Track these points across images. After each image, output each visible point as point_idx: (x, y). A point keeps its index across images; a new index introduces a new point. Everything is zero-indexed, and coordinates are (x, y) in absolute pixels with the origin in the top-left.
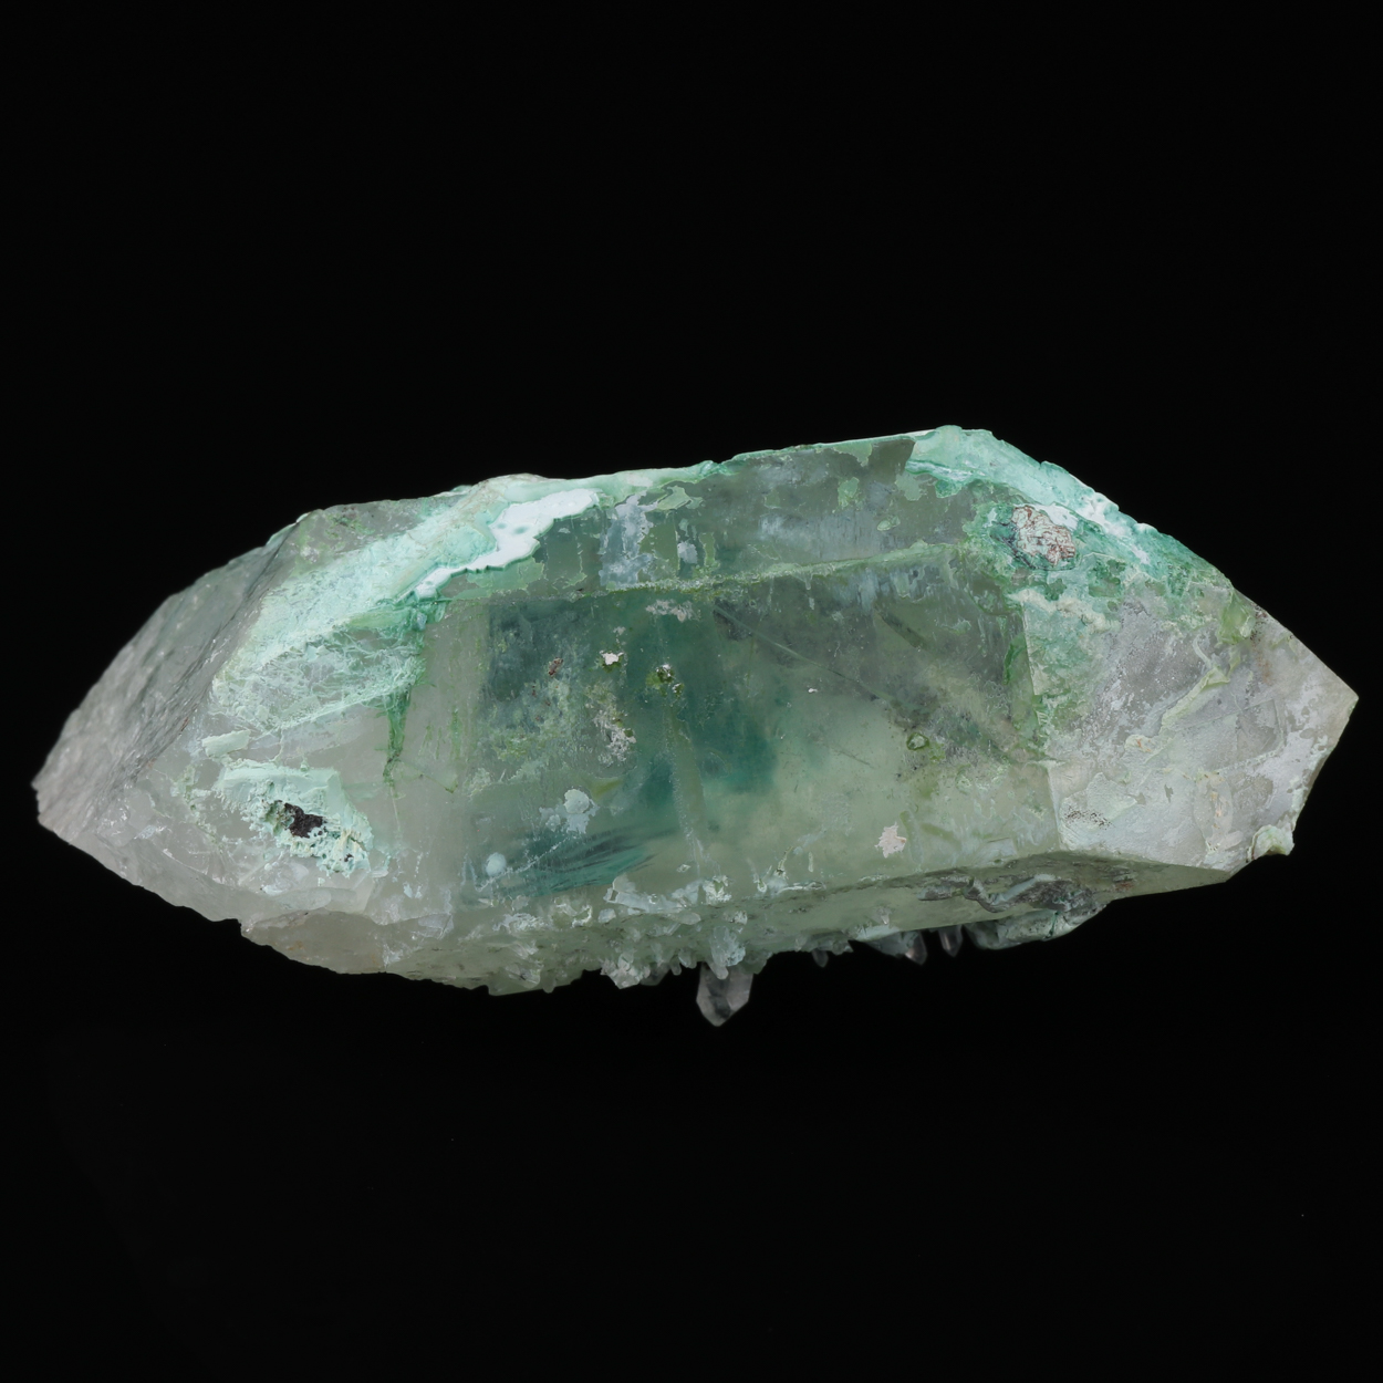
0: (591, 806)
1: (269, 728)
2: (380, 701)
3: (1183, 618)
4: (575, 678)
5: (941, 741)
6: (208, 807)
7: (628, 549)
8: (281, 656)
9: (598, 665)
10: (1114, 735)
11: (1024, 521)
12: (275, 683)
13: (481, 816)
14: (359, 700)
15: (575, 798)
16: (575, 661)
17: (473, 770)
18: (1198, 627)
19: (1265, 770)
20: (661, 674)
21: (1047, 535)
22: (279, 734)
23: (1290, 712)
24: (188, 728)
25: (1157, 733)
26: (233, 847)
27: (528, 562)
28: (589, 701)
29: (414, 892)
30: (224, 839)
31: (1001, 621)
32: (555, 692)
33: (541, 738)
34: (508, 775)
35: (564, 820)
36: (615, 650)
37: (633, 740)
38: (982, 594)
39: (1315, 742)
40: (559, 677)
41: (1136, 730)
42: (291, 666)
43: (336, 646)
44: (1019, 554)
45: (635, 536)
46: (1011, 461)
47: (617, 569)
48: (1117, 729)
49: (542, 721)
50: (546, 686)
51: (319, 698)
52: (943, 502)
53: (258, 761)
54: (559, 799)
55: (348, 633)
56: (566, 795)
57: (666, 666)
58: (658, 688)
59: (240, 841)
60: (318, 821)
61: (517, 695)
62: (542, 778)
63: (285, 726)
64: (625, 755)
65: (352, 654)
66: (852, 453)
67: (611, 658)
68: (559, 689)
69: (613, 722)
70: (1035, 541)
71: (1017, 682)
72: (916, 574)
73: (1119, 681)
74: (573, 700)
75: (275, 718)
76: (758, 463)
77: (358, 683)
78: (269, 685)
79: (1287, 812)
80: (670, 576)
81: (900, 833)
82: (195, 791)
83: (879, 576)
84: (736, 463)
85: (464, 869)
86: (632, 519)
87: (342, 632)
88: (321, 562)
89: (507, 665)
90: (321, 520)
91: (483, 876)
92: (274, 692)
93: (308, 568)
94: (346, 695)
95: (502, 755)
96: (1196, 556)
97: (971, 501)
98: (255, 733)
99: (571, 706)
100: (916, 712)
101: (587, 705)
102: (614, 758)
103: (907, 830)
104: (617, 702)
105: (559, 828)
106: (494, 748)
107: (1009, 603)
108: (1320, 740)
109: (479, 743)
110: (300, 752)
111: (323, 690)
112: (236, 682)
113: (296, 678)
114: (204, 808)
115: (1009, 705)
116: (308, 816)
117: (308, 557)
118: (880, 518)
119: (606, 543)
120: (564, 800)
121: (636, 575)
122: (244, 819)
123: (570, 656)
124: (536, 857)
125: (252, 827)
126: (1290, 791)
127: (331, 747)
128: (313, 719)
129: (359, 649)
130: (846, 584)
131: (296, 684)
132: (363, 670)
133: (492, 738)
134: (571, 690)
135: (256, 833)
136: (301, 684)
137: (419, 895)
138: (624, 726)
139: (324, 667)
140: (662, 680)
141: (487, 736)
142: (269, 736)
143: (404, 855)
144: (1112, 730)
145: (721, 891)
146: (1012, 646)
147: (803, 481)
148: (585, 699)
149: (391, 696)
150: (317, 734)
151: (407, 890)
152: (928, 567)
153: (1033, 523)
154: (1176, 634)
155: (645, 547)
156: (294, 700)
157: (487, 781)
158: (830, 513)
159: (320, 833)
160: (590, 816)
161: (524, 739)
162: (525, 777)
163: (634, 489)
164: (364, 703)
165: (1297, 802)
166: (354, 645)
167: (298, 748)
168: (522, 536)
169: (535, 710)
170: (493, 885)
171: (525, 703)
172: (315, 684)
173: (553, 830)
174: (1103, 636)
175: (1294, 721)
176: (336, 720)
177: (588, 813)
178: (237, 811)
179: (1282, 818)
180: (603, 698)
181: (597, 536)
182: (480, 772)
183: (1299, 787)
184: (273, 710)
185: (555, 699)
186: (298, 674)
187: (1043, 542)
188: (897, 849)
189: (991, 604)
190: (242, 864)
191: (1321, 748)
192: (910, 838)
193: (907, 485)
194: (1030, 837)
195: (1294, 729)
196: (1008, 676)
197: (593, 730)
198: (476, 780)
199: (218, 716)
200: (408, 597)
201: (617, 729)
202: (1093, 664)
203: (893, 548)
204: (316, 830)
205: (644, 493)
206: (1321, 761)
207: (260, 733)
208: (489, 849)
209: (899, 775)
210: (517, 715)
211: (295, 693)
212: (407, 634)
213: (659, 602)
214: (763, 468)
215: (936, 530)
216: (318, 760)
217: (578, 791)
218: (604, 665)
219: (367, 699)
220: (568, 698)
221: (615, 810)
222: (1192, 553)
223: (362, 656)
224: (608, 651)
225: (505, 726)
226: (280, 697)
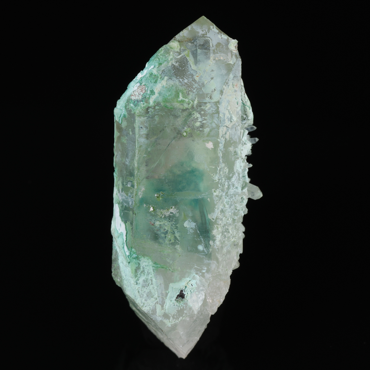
0: (189, 221)
1: (156, 299)
2: (154, 270)
3: (169, 59)
4: (155, 219)
5: (186, 128)
6: (175, 318)
7: (127, 199)
8: (139, 293)
9: (153, 213)
10: (194, 83)
11: (134, 97)
12: (145, 295)
13: (188, 249)
14: (153, 275)
15: (186, 224)
16: (151, 218)
17: (175, 249)
18: (173, 56)
19: (215, 44)
20: (158, 197)
21: (138, 92)
22: (159, 297)
23: (202, 35)
24: (154, 319)
25: (196, 71)
26: (186, 313)
27: (126, 225)
28: (162, 216)
29: (205, 270)
30: (184, 315)
31: (157, 108)
32: (158, 225)
33: (169, 230)
34: (178, 240)
35: (192, 228)
36: (149, 208)
37: (173, 207)
38: (149, 111)
39: (211, 29)
40: (154, 223)
41: (194, 77)
42: (142, 290)
43: (138, 278)
44: (141, 100)
45: (125, 196)
46: (125, 96)
47: (130, 203)
48: (192, 82)
49: (165, 229)
50: (156, 227)
51: (151, 285)
52: (128, 117)
53: (165, 303)
54: (186, 229)
55: (135, 274)
56: (185, 226)
57: (156, 195)
58: (161, 198)
59: (185, 312)
60: (182, 291)
61: (157, 234)
62: (180, 232)
63: (157, 295)
64: (177, 210)
65: (141, 274)
66: (117, 136)
67: (152, 209)
68: (157, 223)
69: (168, 211)
70: (139, 95)
71: (174, 106)
72: (142, 128)
73: (180, 79)
74: (161, 221)
75: (154, 297)
76: (116, 161)
77: (148, 274)
78: (146, 297)
79: (227, 40)
80: (133, 190)
81: (208, 143)
82: (170, 321)
83: (140, 137)
84: (115, 166)
85: (201, 256)
86: (122, 196)
87: (135, 276)
88: (121, 277)
89: (150, 236)
90: (114, 274)
91: (203, 251)
92: (148, 296)
93: (122, 281)
94: (151, 278)
95: (173, 241)
96: (156, 53)
97: (128, 109)
98: (157, 302)
99: (162, 221)
100: (178, 133)
101: (163, 217)
102: (177, 212)
103: (208, 141)
104: (163, 209)
105: (193, 230)
106: (171, 242)
107: (152, 105)
108: (211, 28)
109: (169, 246)
110: (164, 292)
111: (149, 283)
112: (144, 305)
113: (145, 290)
114: (175, 319)
115: (179, 109)
116: (180, 293)
117: (120, 280)
118: (129, 134)
119: (126, 204)
120: (186, 227)
121: (132, 199)
122: (179, 309)
123: (149, 219)
124: (200, 237)
125: (182, 308)
126: (222, 38)
127: (164, 284)
128: (156, 287)
129: (140, 272)
130: (141, 146)
131: (146, 290)
132: (145, 272)
133: (168, 243)
134: (158, 221)
135: (183, 307)
136: (146, 289)
137: (206, 269)
138: (170, 209)
139: (143, 282)
140: (159, 197)
141: (167, 244)
142: (159, 299)
143: (195, 270)
144: (192, 83)
145: (216, 191)
146: (164, 106)
147: (120, 151)
148: (161, 217)
149: (153, 267)
150: (160, 287)
151: (204, 271)
152: (140, 124)
153: (135, 95)
154: (173, 62)
155: (127, 194)
156: (150, 291)
157: (179, 246)
158: (127, 146)
159: (185, 291)
160: (192, 221)
161: (169, 235)
162: (179, 236)
163: (117, 194)
164: (154, 274)
165: (225, 37)
166: (138, 273)
167: (163, 293)
168: (122, 225)
169: (162, 230)
170: (206, 249)
171: (160, 233)
172: (147, 285)
173: (194, 231)
174: (168, 81)
175: (204, 34)
176: (157, 282)
177: (191, 222)
178: (177, 311)
179: (228, 41)
180: (161, 213)
181: (124, 206)
182: (176, 247)
183: (221, 35)
184: (152, 297)
185: (160, 225)
186: (144, 289)
187: (140, 93)
188: (212, 144)
189: (152, 110)
190: (191, 312)
191: (213, 28)
192: (210, 140)
193: (124, 125)
194: (214, 110)
195: (206, 34)
196: (171, 108)
197: (170, 217)
198: (178, 249)
199: (151, 312)
200: (129, 258)
201: (170, 211)
202: (174, 85)
203: (135, 132)
204: (184, 292)
205: (118, 192)
206: (217, 28)
207: (158, 301)
208: (197, 249)
209: (193, 140)
210: (163, 235)
211: (148, 291)
212: (138, 260)
213: (139, 194)
214: (117, 160)
215: (133, 120)
216: (167, 287)
217: (185, 223)
218: (153, 211)
219: (153, 272)
220: (160, 222)
221: (191, 215)
222: (155, 54)
223: (142, 272)
224: (149, 209)
225: (165, 239)
226: (149, 295)
